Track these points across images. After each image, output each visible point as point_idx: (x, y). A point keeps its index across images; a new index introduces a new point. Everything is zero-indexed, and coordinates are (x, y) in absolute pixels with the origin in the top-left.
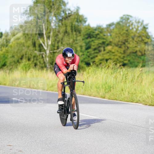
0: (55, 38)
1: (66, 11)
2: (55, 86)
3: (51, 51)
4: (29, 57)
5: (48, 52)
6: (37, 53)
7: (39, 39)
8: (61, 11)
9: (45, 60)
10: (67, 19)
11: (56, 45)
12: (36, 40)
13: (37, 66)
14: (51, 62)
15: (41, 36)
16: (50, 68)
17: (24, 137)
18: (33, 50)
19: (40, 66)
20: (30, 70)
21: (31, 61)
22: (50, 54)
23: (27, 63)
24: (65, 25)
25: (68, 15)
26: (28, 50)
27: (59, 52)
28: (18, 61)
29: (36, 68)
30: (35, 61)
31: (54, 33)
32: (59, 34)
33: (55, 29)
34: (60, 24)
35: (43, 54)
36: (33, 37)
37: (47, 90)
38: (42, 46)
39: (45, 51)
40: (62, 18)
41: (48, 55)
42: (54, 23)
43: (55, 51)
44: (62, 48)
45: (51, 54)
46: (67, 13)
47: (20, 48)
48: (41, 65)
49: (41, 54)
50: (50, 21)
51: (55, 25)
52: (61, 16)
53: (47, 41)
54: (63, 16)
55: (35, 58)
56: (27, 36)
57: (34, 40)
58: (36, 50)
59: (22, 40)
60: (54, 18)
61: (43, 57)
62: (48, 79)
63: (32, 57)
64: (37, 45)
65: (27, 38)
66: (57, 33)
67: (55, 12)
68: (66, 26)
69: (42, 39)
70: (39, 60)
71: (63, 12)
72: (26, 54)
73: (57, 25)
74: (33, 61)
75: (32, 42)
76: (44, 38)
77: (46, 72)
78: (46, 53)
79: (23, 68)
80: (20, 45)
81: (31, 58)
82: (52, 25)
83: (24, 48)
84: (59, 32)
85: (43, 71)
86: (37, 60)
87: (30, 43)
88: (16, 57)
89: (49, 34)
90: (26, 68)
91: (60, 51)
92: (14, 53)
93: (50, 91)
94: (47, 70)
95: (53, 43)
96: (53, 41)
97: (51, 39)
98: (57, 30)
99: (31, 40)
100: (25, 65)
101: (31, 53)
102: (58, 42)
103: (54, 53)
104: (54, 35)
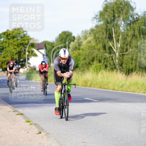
0: (124, 41)
1: (134, 16)
2: (124, 86)
3: (120, 54)
4: (99, 59)
5: (117, 54)
6: (107, 55)
7: (109, 42)
8: (129, 16)
9: (115, 62)
10: (135, 23)
11: (125, 48)
12: (106, 43)
13: (107, 68)
14: (120, 64)
15: (111, 40)
16: (120, 69)
17: (97, 135)
18: (104, 52)
19: (110, 68)
20: (101, 71)
21: (101, 63)
22: (119, 56)
23: (98, 65)
24: (133, 28)
25: (135, 19)
26: (99, 53)
27: (127, 54)
28: (89, 63)
29: (106, 69)
30: (105, 63)
31: (123, 36)
32: (127, 37)
33: (124, 32)
34: (128, 27)
35: (113, 56)
36: (103, 40)
37: (117, 90)
38: (112, 49)
39: (115, 53)
40: (130, 23)
41: (117, 57)
42: (122, 27)
43: (124, 53)
44: (131, 50)
45: (121, 56)
46: (135, 17)
47: (91, 51)
48: (111, 66)
49: (111, 56)
50: (119, 25)
51: (124, 29)
52: (130, 20)
53: (116, 44)
54: (131, 21)
55: (105, 60)
56: (97, 39)
57: (105, 43)
58: (106, 53)
59: (93, 43)
60: (123, 23)
61: (112, 59)
62: (118, 79)
63: (103, 59)
64: (107, 48)
65: (98, 41)
66: (126, 36)
67: (123, 17)
68: (134, 30)
69: (112, 42)
70: (109, 62)
71: (131, 17)
72: (97, 57)
73: (125, 29)
74: (104, 63)
75: (103, 45)
76: (114, 41)
77: (116, 73)
78: (115, 55)
79: (94, 69)
80: (91, 48)
81: (101, 60)
82: (121, 28)
83: (95, 51)
84: (127, 35)
85: (113, 72)
86: (107, 62)
87: (100, 46)
88: (87, 59)
89: (118, 38)
90: (97, 69)
91: (129, 53)
92: (86, 55)
93: (120, 91)
94: (117, 71)
95: (122, 46)
96: (122, 44)
97: (120, 42)
98: (125, 34)
99: (102, 44)
100: (96, 67)
101: (102, 55)
102: (127, 45)
103: (123, 55)
104: (122, 38)
